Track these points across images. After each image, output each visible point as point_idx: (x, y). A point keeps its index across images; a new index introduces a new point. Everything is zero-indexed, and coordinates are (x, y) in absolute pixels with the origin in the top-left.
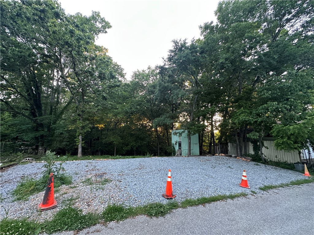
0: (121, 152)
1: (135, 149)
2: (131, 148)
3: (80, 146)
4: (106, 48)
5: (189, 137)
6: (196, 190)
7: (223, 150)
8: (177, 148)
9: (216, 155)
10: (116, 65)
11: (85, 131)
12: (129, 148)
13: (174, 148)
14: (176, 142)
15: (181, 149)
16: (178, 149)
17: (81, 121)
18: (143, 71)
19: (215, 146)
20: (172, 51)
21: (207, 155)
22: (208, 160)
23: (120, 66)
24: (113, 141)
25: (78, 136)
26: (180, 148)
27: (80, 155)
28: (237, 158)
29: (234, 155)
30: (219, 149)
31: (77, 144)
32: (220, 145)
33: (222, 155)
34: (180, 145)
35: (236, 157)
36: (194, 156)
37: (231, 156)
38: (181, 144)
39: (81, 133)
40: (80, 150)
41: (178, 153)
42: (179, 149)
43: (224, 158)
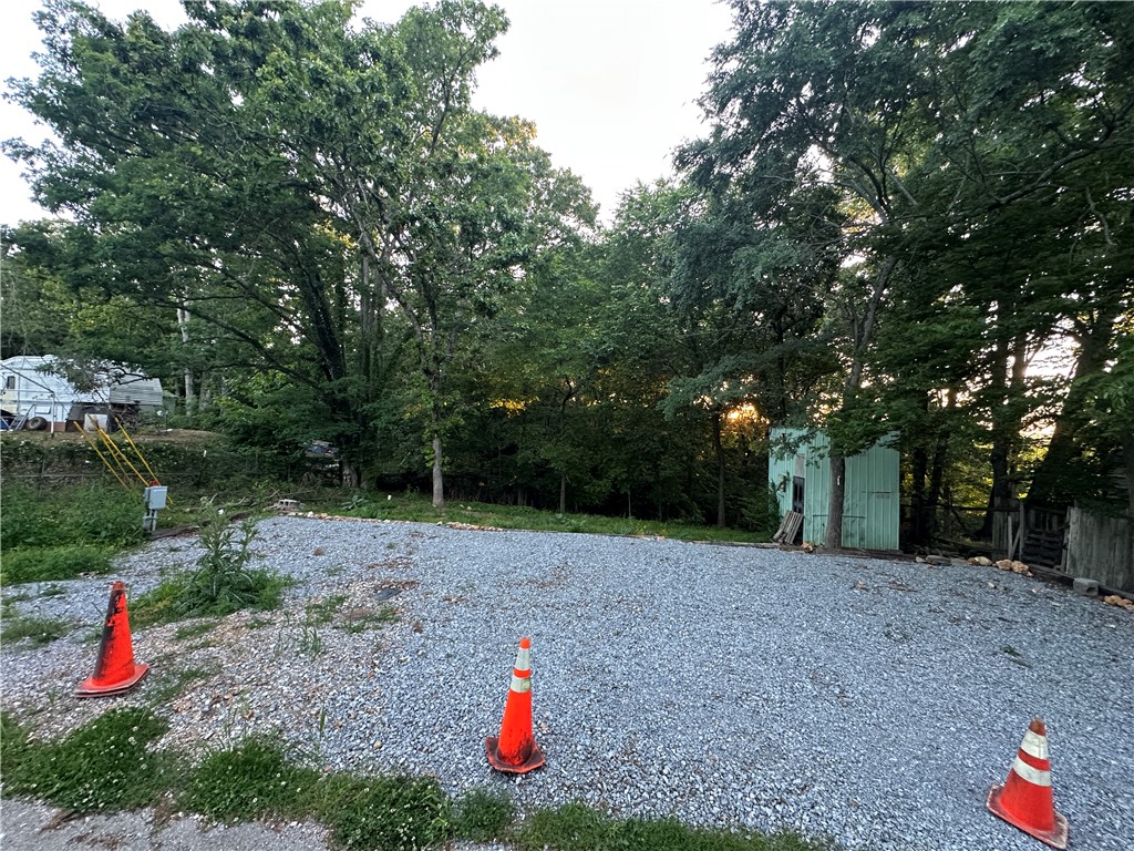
0: (585, 498)
1: (625, 490)
2: (614, 486)
3: (436, 471)
4: (529, 121)
5: (838, 464)
6: (678, 755)
7: (1043, 536)
8: (786, 503)
9: (978, 564)
10: (569, 180)
11: (449, 424)
12: (603, 486)
13: (777, 505)
14: (786, 480)
15: (801, 511)
16: (791, 509)
17: (435, 392)
18: (661, 183)
19: (997, 515)
20: (723, 53)
21: (918, 559)
22: (900, 587)
23: (580, 178)
24: (548, 462)
25: (431, 439)
26: (798, 509)
27: (437, 499)
28: (1108, 599)
29: (1085, 581)
30: (1020, 533)
31: (428, 465)
32: (1027, 512)
33: (1011, 570)
34: (799, 494)
35: (1103, 593)
36: (852, 552)
37: (1067, 583)
38: (802, 489)
39: (436, 431)
40: (437, 485)
41: (788, 527)
42: (795, 509)
43: (1018, 585)
